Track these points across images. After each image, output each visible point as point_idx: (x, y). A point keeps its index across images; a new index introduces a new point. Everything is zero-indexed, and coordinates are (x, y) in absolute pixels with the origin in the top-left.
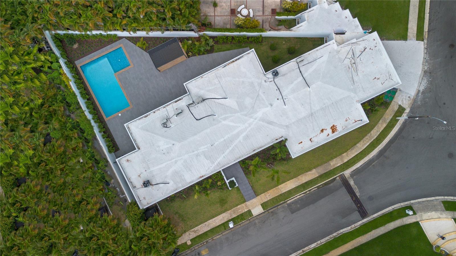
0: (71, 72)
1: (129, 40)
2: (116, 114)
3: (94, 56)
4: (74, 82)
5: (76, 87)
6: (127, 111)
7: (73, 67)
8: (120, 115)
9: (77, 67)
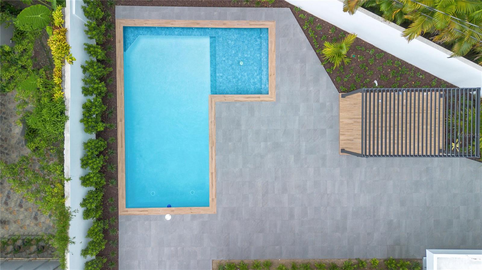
0: (90, 30)
1: (299, 20)
2: (160, 210)
3: (178, 17)
4: (82, 67)
5: (80, 84)
6: (194, 217)
7: (103, 19)
8: (168, 217)
9: (114, 23)
